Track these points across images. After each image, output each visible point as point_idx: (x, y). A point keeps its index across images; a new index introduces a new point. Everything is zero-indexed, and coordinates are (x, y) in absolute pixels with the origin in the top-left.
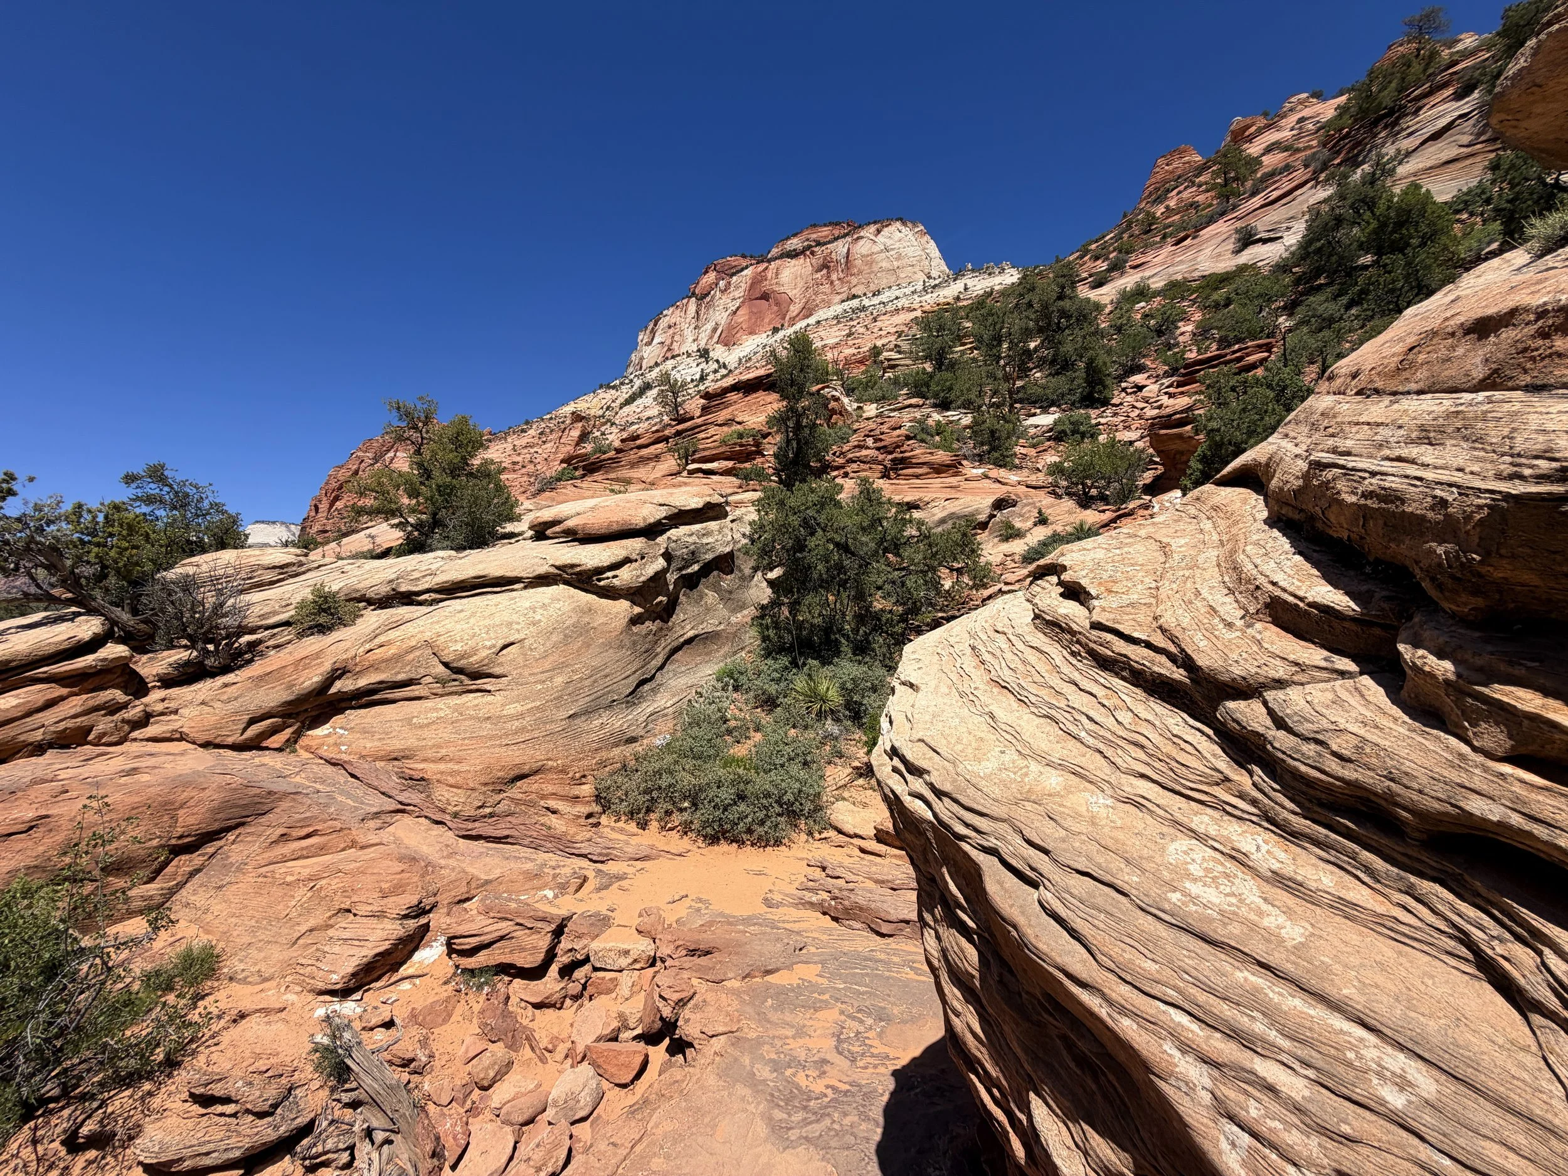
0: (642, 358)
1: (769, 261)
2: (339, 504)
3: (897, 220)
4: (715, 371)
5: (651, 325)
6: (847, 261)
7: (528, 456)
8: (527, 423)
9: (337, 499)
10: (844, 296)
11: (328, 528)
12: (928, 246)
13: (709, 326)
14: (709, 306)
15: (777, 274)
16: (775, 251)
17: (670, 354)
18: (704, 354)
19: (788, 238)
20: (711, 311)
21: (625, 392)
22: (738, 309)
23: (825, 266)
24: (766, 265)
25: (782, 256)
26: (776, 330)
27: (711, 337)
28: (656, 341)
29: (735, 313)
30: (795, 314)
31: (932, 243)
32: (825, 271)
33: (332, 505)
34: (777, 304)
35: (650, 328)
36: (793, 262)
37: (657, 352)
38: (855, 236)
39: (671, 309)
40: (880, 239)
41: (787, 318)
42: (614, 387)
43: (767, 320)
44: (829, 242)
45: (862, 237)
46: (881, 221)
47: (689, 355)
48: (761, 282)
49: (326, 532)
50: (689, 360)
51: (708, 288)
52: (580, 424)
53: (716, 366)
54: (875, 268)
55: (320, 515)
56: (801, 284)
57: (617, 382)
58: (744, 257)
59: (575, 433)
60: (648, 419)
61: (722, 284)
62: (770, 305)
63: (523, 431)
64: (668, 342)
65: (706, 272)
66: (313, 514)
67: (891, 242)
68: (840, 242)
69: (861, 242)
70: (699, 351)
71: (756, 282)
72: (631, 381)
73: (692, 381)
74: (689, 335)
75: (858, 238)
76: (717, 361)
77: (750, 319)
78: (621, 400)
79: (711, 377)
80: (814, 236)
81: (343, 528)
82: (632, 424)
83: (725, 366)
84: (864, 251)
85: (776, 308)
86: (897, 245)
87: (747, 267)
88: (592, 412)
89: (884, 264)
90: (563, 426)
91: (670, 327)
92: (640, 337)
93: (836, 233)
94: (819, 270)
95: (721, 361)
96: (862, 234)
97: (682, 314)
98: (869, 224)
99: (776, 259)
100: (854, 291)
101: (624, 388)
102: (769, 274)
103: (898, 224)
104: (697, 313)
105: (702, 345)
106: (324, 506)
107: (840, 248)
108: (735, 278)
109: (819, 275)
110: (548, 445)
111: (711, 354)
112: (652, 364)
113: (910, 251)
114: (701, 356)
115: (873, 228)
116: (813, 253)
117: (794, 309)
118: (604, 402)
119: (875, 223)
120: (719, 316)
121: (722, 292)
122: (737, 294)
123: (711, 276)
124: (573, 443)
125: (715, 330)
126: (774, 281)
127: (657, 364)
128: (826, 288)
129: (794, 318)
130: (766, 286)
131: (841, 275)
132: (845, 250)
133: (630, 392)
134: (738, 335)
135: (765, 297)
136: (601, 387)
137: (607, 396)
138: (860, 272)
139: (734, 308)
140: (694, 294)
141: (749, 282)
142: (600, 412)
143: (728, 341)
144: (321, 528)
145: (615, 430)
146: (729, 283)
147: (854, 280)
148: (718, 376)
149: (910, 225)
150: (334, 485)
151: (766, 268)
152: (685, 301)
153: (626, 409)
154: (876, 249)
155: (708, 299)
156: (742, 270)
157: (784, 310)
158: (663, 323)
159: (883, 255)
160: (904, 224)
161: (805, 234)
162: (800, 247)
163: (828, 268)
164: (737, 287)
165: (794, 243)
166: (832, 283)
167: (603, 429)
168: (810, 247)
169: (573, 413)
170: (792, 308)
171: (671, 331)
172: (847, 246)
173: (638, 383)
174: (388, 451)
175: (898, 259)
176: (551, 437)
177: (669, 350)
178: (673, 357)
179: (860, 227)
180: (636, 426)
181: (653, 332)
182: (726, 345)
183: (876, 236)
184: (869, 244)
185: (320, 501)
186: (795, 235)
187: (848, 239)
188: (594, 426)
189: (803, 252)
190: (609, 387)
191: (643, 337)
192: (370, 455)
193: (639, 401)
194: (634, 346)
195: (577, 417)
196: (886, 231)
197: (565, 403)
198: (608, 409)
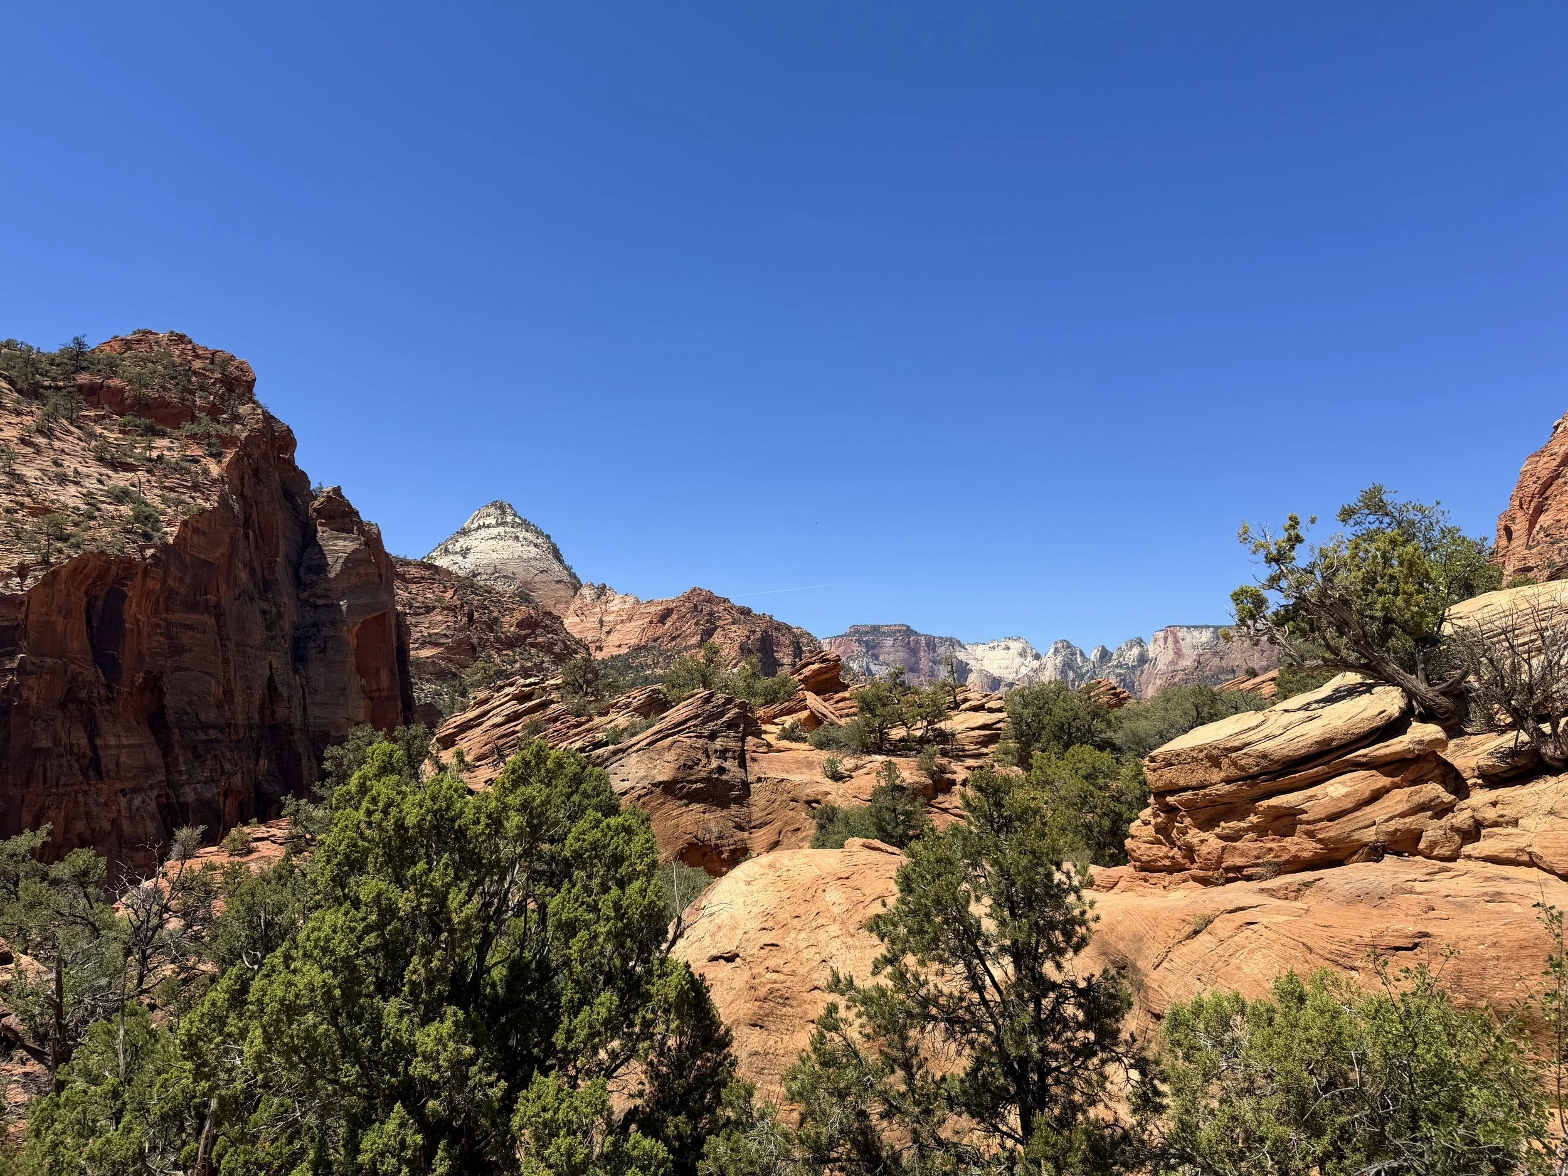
2: (1545, 520)
9: (1539, 510)
11: (1531, 564)
33: (1532, 523)
49: (1530, 569)
55: (1514, 543)
66: (1504, 542)
81: (1557, 559)
106: (1520, 527)
144: (1520, 565)
185: (1513, 519)
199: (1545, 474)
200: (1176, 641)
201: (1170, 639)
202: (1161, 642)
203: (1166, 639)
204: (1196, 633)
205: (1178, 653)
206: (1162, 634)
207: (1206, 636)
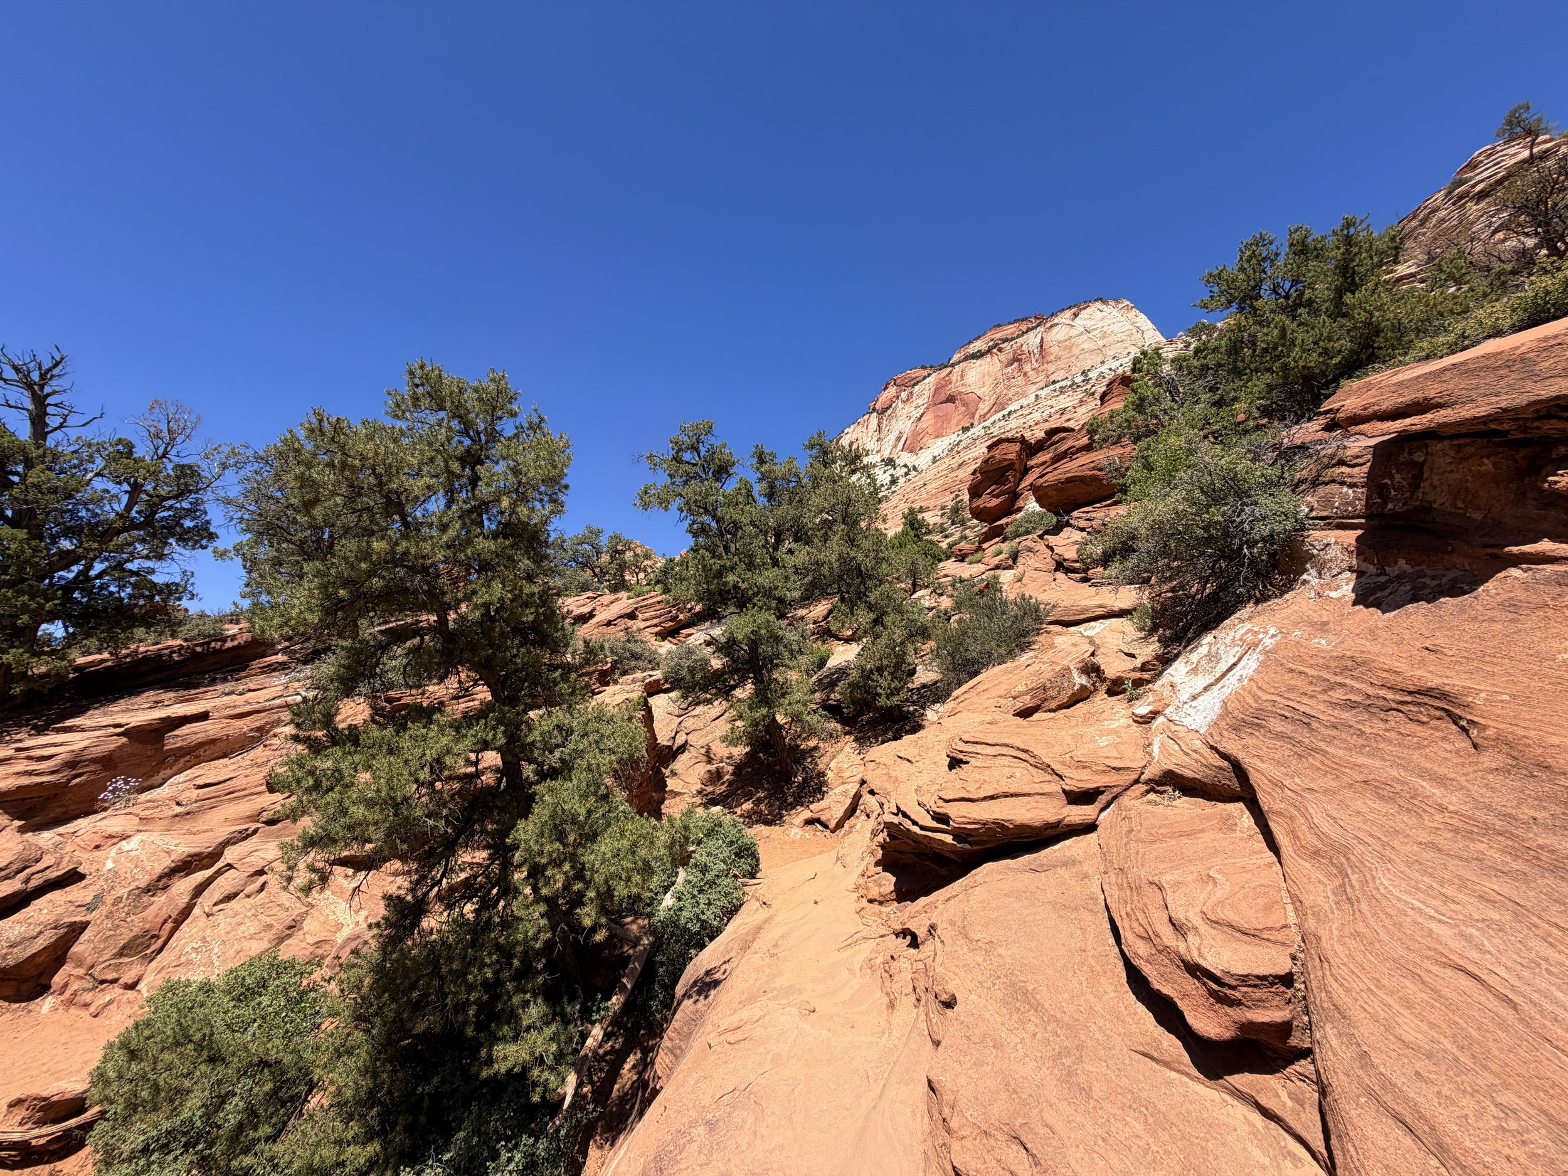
1: (953, 366)
3: (1096, 300)
4: (906, 474)
6: (1041, 352)
10: (1042, 384)
12: (1138, 319)
13: (892, 437)
14: (889, 420)
15: (962, 376)
16: (956, 357)
18: (890, 462)
19: (971, 342)
20: (893, 422)
22: (922, 415)
23: (1016, 359)
24: (949, 369)
25: (966, 359)
26: (965, 430)
27: (895, 446)
29: (919, 419)
30: (985, 411)
31: (1142, 315)
32: (1016, 365)
34: (965, 404)
36: (979, 362)
38: (1048, 325)
39: (852, 427)
40: (1078, 321)
41: (977, 416)
43: (954, 422)
44: (1018, 337)
45: (1057, 324)
46: (1078, 305)
48: (946, 385)
50: (875, 470)
51: (889, 403)
53: (906, 470)
54: (1076, 351)
56: (989, 381)
58: (924, 368)
61: (904, 395)
62: (956, 407)
65: (886, 388)
67: (1092, 322)
68: (1031, 334)
69: (1056, 330)
70: (883, 460)
71: (939, 388)
74: (872, 447)
75: (1052, 326)
76: (905, 466)
77: (935, 423)
79: (902, 480)
80: (999, 335)
83: (914, 468)
84: (1061, 337)
85: (963, 409)
86: (1100, 324)
87: (929, 375)
89: (1086, 346)
93: (1024, 327)
94: (1009, 364)
95: (910, 465)
96: (1056, 321)
97: (864, 429)
98: (1063, 310)
99: (960, 362)
100: (1052, 378)
102: (954, 377)
103: (1098, 305)
104: (879, 426)
105: (886, 455)
107: (1032, 340)
108: (917, 387)
109: (1009, 369)
111: (897, 462)
113: (1117, 328)
114: (886, 465)
115: (1068, 314)
116: (1000, 350)
117: (984, 407)
119: (1070, 308)
120: (902, 423)
121: (904, 402)
122: (920, 402)
123: (892, 390)
125: (899, 439)
126: (960, 383)
128: (1020, 380)
129: (985, 415)
130: (951, 389)
131: (1036, 365)
132: (1038, 340)
134: (924, 440)
135: (951, 399)
138: (1058, 358)
139: (918, 415)
140: (874, 409)
141: (933, 389)
143: (913, 446)
146: (911, 393)
147: (1051, 368)
149: (1112, 303)
151: (950, 372)
152: (866, 417)
154: (1074, 332)
155: (889, 412)
156: (924, 378)
157: (973, 410)
159: (1084, 337)
160: (1104, 301)
161: (989, 335)
162: (984, 348)
163: (1019, 360)
164: (920, 396)
165: (979, 345)
166: (1025, 374)
168: (995, 345)
170: (981, 406)
172: (1039, 336)
175: (1102, 338)
179: (1052, 315)
182: (911, 452)
183: (1073, 320)
184: (1065, 329)
186: (978, 338)
187: (1041, 329)
189: (989, 351)
196: (1084, 314)
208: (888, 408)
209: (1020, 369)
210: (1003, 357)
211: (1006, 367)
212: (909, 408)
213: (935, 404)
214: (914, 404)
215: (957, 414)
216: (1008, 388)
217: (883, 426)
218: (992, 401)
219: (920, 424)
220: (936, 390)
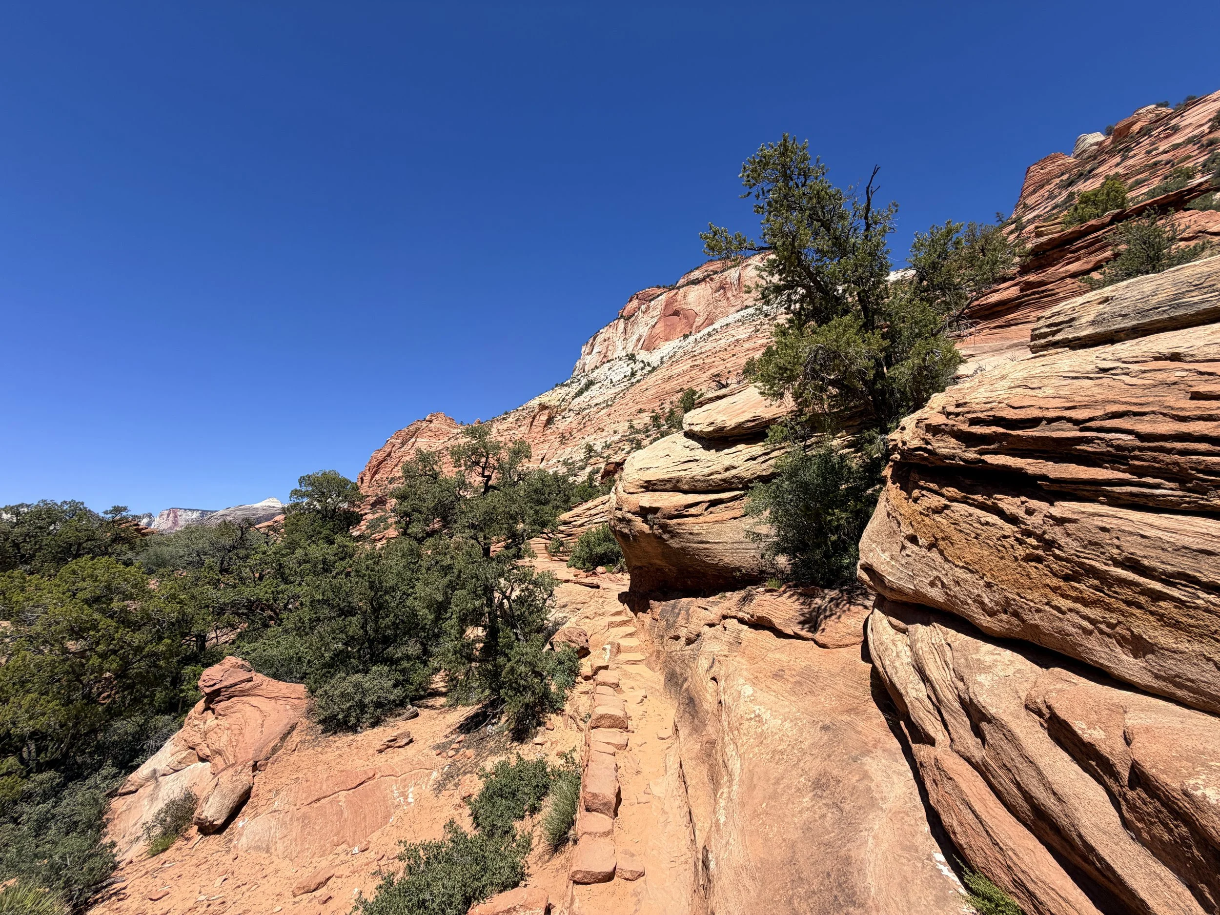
0: (585, 364)
1: (678, 288)
2: (377, 477)
4: (643, 369)
5: (591, 340)
6: (739, 284)
7: (508, 437)
8: (506, 413)
9: (376, 473)
10: (739, 307)
13: (635, 338)
14: (632, 325)
15: (685, 297)
16: (681, 281)
17: (606, 360)
18: (632, 357)
19: (691, 271)
20: (635, 327)
21: (575, 388)
22: (656, 323)
23: (722, 287)
24: (676, 291)
25: (688, 284)
26: (686, 336)
27: (636, 345)
28: (595, 350)
29: (654, 326)
30: (700, 324)
32: (722, 291)
33: (372, 477)
34: (686, 317)
35: (590, 342)
36: (697, 287)
37: (595, 359)
38: (744, 264)
39: (606, 328)
41: (694, 327)
42: (566, 385)
43: (678, 330)
44: (724, 271)
45: (749, 265)
47: (620, 359)
48: (672, 303)
50: (621, 362)
51: (632, 312)
52: (547, 412)
53: (642, 365)
55: (364, 485)
56: (703, 302)
57: (569, 381)
58: (658, 287)
59: (544, 418)
60: (596, 405)
61: (643, 307)
62: (680, 319)
63: (504, 419)
64: (604, 351)
65: (631, 300)
66: (360, 484)
68: (733, 270)
69: (750, 268)
70: (627, 355)
71: (668, 304)
72: (579, 380)
73: (625, 376)
74: (620, 344)
75: (747, 266)
76: (643, 362)
77: (665, 330)
78: (573, 394)
79: (639, 373)
80: (711, 268)
81: (379, 493)
82: (585, 409)
83: (649, 365)
84: (752, 274)
85: (685, 321)
87: (661, 294)
88: (552, 403)
90: (532, 414)
91: (605, 341)
92: (583, 350)
93: (729, 264)
94: (718, 291)
95: (646, 361)
96: (749, 262)
97: (614, 331)
98: (756, 254)
99: (683, 286)
100: (746, 303)
101: (575, 385)
102: (679, 297)
104: (625, 329)
105: (630, 351)
106: (367, 479)
107: (733, 274)
108: (653, 302)
109: (717, 294)
110: (522, 428)
111: (637, 357)
112: (593, 367)
114: (629, 359)
115: (759, 257)
116: (711, 280)
117: (699, 321)
118: (560, 396)
119: (760, 253)
120: (642, 328)
121: (643, 313)
122: (655, 313)
123: (635, 303)
124: (543, 425)
125: (639, 340)
126: (683, 302)
127: (597, 367)
128: (724, 303)
129: (699, 327)
130: (676, 306)
131: (735, 293)
132: (737, 275)
133: (579, 388)
134: (657, 342)
135: (676, 313)
136: (557, 386)
137: (561, 392)
139: (653, 324)
140: (622, 316)
141: (664, 304)
142: (558, 403)
143: (649, 347)
145: (572, 414)
146: (649, 306)
147: (745, 296)
148: (645, 371)
150: (375, 463)
151: (676, 293)
152: (616, 322)
153: (577, 400)
155: (633, 319)
156: (658, 296)
157: (691, 322)
158: (600, 339)
161: (704, 268)
162: (701, 276)
163: (724, 288)
164: (654, 309)
165: (697, 274)
166: (728, 299)
167: (563, 414)
168: (709, 276)
169: (540, 404)
170: (697, 319)
171: (606, 343)
172: (738, 272)
173: (584, 381)
174: (411, 437)
176: (524, 422)
177: (605, 356)
178: (608, 361)
179: (747, 258)
180: (588, 411)
181: (593, 345)
182: (647, 350)
183: (762, 261)
186: (697, 268)
187: (740, 267)
188: (557, 412)
189: (704, 280)
190: (563, 385)
191: (585, 349)
192: (399, 441)
193: (586, 394)
194: (579, 356)
195: (543, 407)
197: (533, 398)
198: (563, 400)
199: (380, 459)
200: (175, 517)
201: (172, 515)
202: (165, 517)
203: (168, 515)
204: (190, 513)
205: (175, 523)
206: (167, 512)
207: (195, 515)
208: (632, 316)
209: (725, 294)
210: (713, 285)
211: (715, 292)
212: (647, 318)
213: (665, 316)
214: (650, 315)
215: (680, 324)
216: (716, 308)
217: (628, 329)
218: (705, 317)
219: (654, 330)
220: (666, 306)
